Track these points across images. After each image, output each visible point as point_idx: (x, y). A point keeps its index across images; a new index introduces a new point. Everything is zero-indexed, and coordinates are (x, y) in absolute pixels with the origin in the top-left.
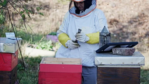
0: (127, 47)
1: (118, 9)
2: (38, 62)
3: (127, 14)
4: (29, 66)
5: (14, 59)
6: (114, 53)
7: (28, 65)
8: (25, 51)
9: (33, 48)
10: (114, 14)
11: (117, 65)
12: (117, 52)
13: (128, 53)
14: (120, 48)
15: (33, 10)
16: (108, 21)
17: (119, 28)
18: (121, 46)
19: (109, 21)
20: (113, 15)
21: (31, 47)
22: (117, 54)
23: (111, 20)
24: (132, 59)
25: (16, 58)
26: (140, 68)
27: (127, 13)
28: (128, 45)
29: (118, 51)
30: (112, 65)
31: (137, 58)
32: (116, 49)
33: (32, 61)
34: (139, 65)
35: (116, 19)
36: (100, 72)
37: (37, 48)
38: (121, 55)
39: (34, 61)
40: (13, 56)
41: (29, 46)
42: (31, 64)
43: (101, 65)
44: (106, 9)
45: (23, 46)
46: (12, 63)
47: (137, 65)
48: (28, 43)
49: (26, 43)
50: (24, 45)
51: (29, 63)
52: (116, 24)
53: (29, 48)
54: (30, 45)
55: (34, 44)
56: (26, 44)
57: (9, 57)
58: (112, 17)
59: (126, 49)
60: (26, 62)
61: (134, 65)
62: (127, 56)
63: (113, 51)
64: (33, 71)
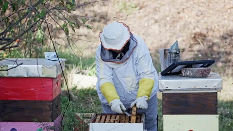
0: (201, 67)
1: (206, 18)
2: (90, 94)
3: (218, 26)
4: (79, 99)
5: (56, 85)
6: (184, 75)
7: (77, 98)
8: (72, 79)
9: (84, 75)
10: (200, 26)
11: (187, 90)
12: (188, 74)
13: (201, 75)
14: (192, 69)
15: (78, 22)
16: (191, 35)
17: (207, 45)
18: (193, 66)
19: (193, 36)
20: (198, 27)
21: (81, 73)
22: (188, 77)
23: (195, 34)
24: (207, 81)
25: (59, 84)
26: (217, 93)
27: (219, 24)
28: (202, 65)
29: (189, 72)
30: (181, 90)
31: (212, 81)
32: (186, 70)
33: (83, 93)
34: (216, 89)
35: (202, 32)
36: (166, 100)
37: (90, 75)
38: (193, 77)
39: (85, 92)
40: (55, 82)
41: (79, 73)
42: (81, 96)
43: (167, 90)
44: (188, 18)
45: (70, 72)
46: (54, 90)
47: (213, 89)
48: (77, 69)
49: (74, 67)
50: (72, 71)
51: (79, 95)
52: (203, 39)
53: (78, 75)
54: (80, 71)
55: (86, 69)
56: (74, 70)
57: (49, 83)
58: (198, 30)
59: (199, 70)
60: (74, 94)
61: (209, 89)
62: (200, 77)
63: (183, 73)
64: (84, 106)
